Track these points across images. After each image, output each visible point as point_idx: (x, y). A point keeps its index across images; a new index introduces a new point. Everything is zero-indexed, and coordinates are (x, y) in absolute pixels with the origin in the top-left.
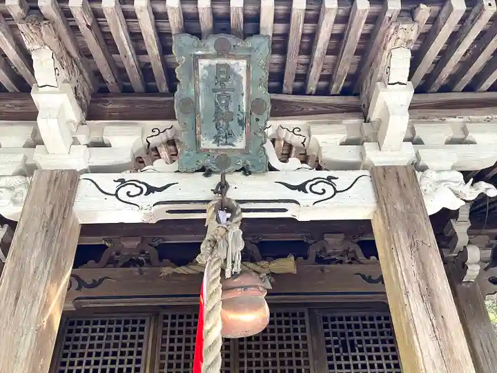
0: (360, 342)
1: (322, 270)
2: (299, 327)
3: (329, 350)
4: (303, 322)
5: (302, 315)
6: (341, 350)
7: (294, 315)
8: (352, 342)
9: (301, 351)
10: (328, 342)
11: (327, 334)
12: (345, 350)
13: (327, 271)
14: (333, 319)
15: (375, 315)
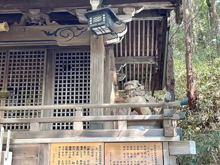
0: (73, 66)
1: (25, 29)
2: (41, 59)
3: (57, 70)
4: (43, 56)
5: (43, 52)
6: (63, 69)
7: (39, 53)
8: (69, 66)
9: (40, 70)
10: (57, 66)
11: (57, 62)
12: (65, 70)
13: (27, 29)
14: (62, 54)
15: (84, 52)
